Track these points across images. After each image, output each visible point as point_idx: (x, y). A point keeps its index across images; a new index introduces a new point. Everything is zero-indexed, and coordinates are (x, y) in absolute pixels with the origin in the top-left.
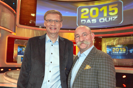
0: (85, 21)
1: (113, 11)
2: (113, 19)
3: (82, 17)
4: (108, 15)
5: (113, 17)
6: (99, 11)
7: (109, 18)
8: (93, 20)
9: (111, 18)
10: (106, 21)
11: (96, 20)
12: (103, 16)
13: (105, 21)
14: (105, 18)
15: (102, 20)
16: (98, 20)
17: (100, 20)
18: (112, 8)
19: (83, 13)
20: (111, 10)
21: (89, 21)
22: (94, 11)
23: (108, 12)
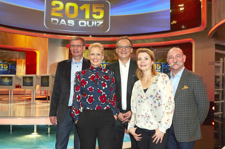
0: (57, 20)
1: (98, 14)
2: (97, 24)
3: (53, 14)
4: (91, 17)
5: (98, 22)
6: (79, 9)
7: (93, 22)
8: (69, 21)
9: (95, 22)
10: (89, 26)
11: (74, 21)
12: (84, 18)
13: (87, 25)
14: (86, 21)
15: (82, 24)
16: (76, 23)
17: (80, 22)
18: (97, 8)
19: (54, 7)
20: (95, 10)
21: (63, 22)
22: (72, 8)
23: (91, 13)
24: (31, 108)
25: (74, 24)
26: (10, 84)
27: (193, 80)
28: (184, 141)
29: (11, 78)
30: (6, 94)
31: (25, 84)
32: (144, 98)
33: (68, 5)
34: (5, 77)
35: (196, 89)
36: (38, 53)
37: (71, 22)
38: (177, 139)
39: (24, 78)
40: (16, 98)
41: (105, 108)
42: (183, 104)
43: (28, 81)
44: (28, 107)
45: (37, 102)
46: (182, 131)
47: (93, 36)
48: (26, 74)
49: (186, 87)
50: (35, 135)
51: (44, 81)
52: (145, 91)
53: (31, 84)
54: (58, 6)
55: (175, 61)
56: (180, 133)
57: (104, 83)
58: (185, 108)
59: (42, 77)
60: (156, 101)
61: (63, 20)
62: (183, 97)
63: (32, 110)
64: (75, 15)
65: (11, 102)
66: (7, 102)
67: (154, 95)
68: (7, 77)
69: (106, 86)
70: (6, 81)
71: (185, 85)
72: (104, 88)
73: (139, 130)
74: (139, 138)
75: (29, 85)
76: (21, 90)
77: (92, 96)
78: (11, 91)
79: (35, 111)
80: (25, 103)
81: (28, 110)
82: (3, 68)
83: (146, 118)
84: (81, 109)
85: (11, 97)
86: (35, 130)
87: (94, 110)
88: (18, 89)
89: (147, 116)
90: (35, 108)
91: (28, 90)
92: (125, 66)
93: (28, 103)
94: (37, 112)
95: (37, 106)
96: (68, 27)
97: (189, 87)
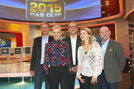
0: (34, 14)
1: (58, 9)
3: (31, 10)
5: (58, 14)
6: (46, 7)
7: (55, 14)
8: (41, 14)
9: (57, 14)
10: (53, 17)
11: (43, 14)
12: (49, 12)
13: (51, 16)
14: (51, 14)
15: (49, 15)
16: (45, 15)
17: (47, 14)
18: (57, 6)
19: (31, 6)
20: (56, 7)
21: (37, 15)
22: (42, 6)
23: (54, 9)
24: (20, 67)
25: (44, 16)
26: (8, 53)
27: (115, 45)
28: (111, 82)
29: (7, 49)
30: (5, 59)
31: (16, 53)
32: (85, 57)
33: (40, 4)
34: (4, 49)
35: (117, 51)
36: (23, 34)
37: (42, 15)
38: (107, 81)
39: (15, 49)
40: (11, 61)
41: (64, 65)
42: (110, 60)
43: (18, 51)
44: (19, 66)
45: (24, 63)
46: (110, 76)
47: (55, 22)
48: (17, 47)
49: (111, 50)
50: (23, 83)
51: (27, 50)
52: (86, 53)
53: (20, 53)
54: (34, 5)
55: (104, 35)
56: (109, 78)
57: (62, 49)
58: (111, 62)
59: (26, 48)
60: (92, 59)
61: (37, 14)
62: (109, 56)
63: (21, 68)
64: (44, 10)
65: (8, 64)
66: (6, 64)
67: (91, 56)
68: (5, 49)
69: (64, 51)
70: (5, 51)
71: (111, 48)
72: (62, 52)
73: (83, 77)
74: (83, 81)
75: (18, 53)
76: (14, 56)
77: (56, 57)
78: (8, 57)
79: (23, 68)
80: (17, 64)
81: (19, 68)
82: (3, 44)
83: (87, 70)
84: (49, 66)
85: (8, 61)
86: (23, 80)
87: (57, 66)
88: (12, 56)
89: (88, 68)
90: (23, 66)
91: (18, 56)
92: (74, 39)
93: (18, 64)
94: (24, 69)
95: (24, 65)
96: (40, 18)
97: (113, 50)
